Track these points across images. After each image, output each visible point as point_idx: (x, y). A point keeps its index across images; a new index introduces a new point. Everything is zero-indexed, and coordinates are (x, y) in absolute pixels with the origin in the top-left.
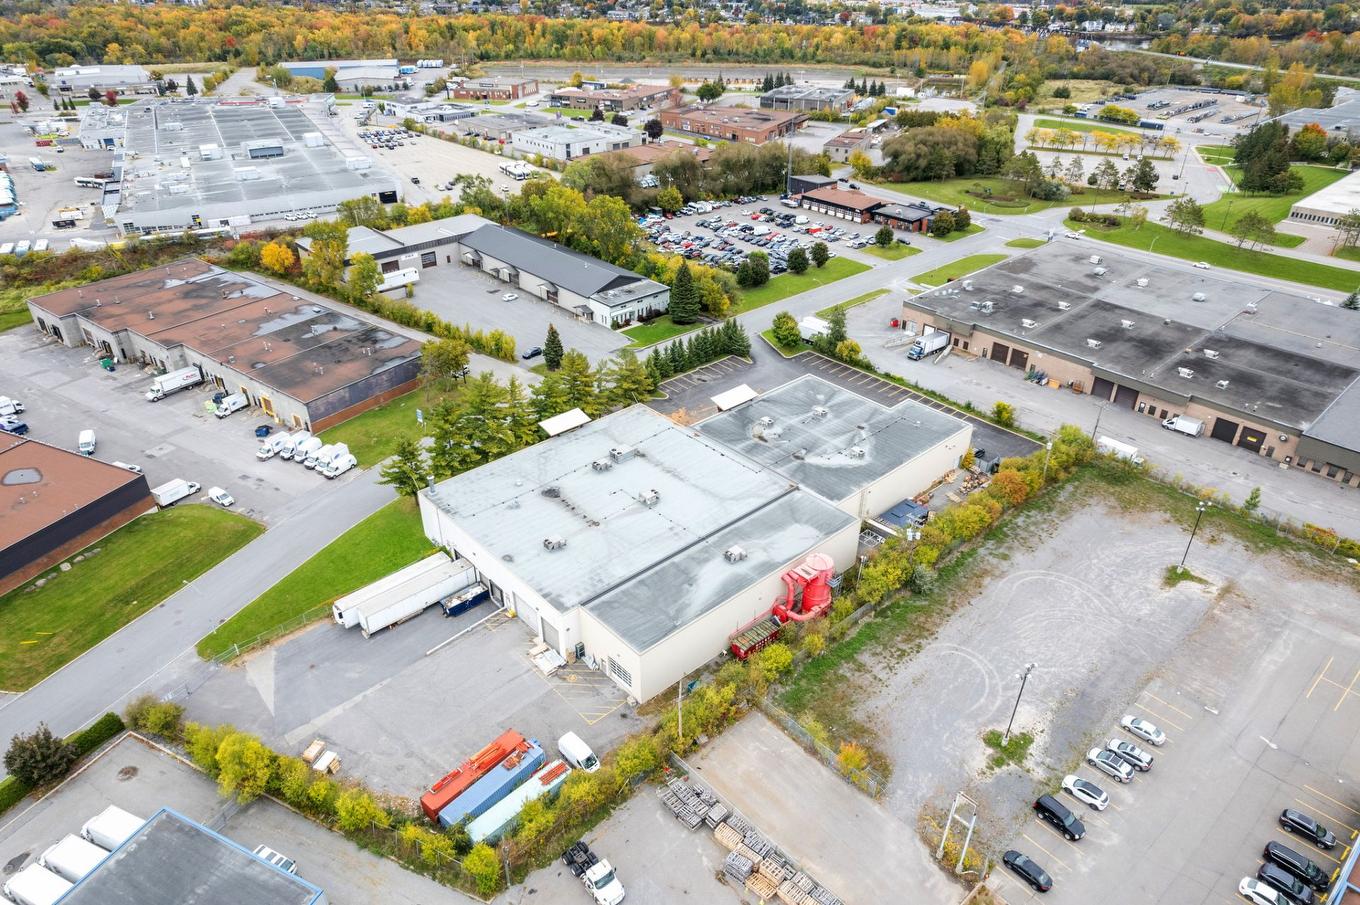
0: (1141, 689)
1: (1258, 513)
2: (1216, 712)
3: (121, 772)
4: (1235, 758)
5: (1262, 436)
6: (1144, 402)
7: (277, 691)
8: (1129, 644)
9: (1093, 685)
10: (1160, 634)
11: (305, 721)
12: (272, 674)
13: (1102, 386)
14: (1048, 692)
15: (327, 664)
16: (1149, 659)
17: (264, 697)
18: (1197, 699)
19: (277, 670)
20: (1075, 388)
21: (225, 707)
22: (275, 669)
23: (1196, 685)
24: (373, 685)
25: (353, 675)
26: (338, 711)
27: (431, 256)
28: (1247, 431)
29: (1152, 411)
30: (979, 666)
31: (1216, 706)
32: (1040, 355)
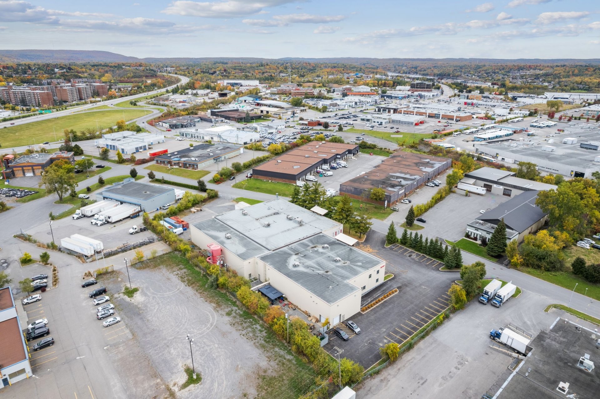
0: (131, 331)
2: (105, 348)
4: (83, 344)
8: (155, 337)
9: (141, 318)
10: (156, 350)
14: (146, 306)
16: (144, 339)
18: (115, 345)
23: (121, 349)
27: (509, 192)
30: (167, 293)
31: (107, 349)
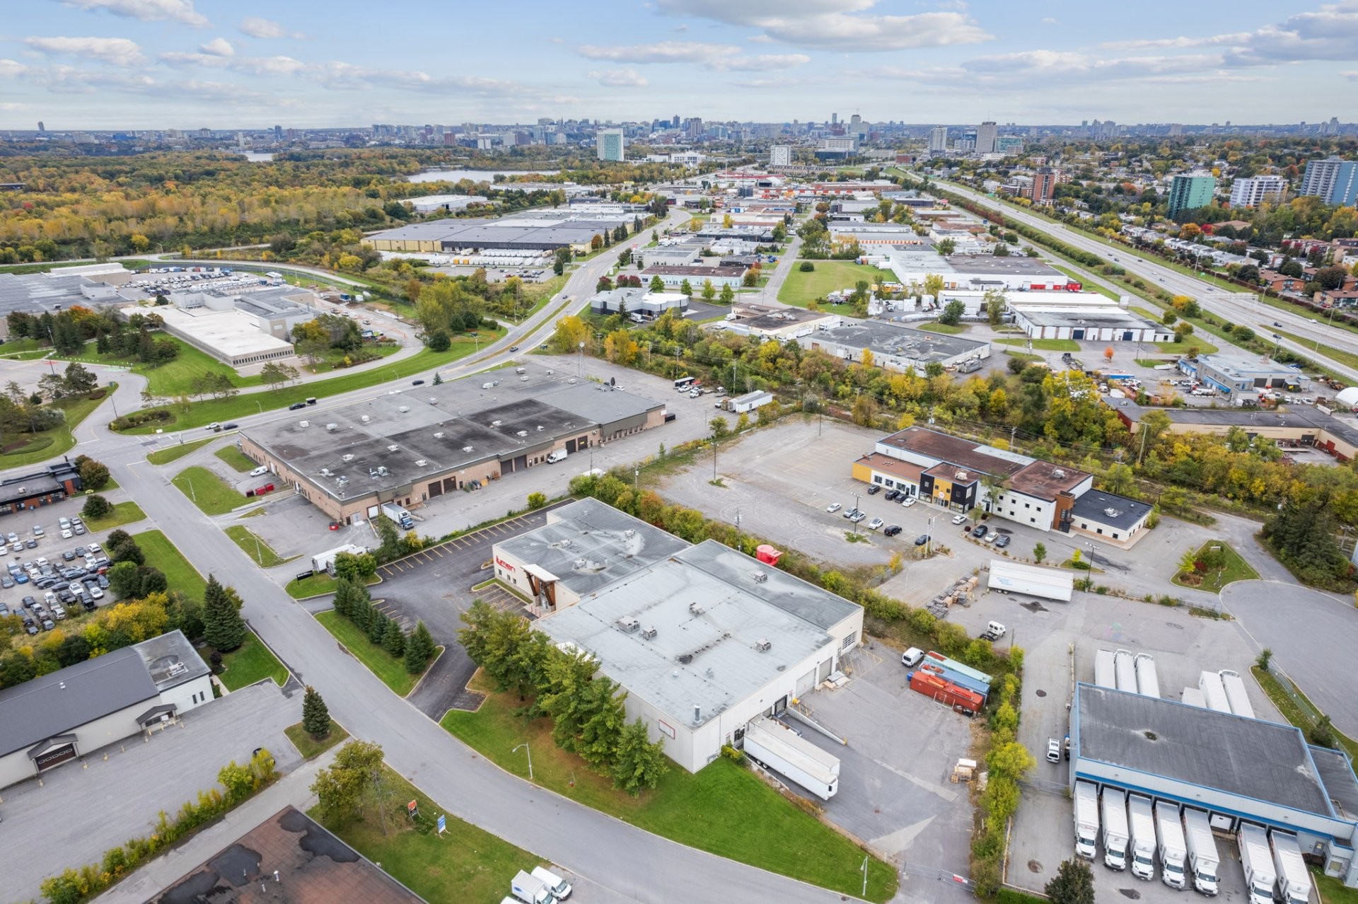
1: (667, 453)
3: (1036, 872)
5: (585, 438)
6: (530, 459)
7: (913, 823)
11: (935, 795)
12: (894, 835)
13: (506, 465)
15: (871, 802)
17: (919, 831)
19: (890, 832)
20: (493, 478)
21: (941, 850)
22: (889, 833)
24: (885, 768)
25: (878, 783)
26: (916, 780)
28: (580, 440)
29: (536, 461)
32: (463, 472)
